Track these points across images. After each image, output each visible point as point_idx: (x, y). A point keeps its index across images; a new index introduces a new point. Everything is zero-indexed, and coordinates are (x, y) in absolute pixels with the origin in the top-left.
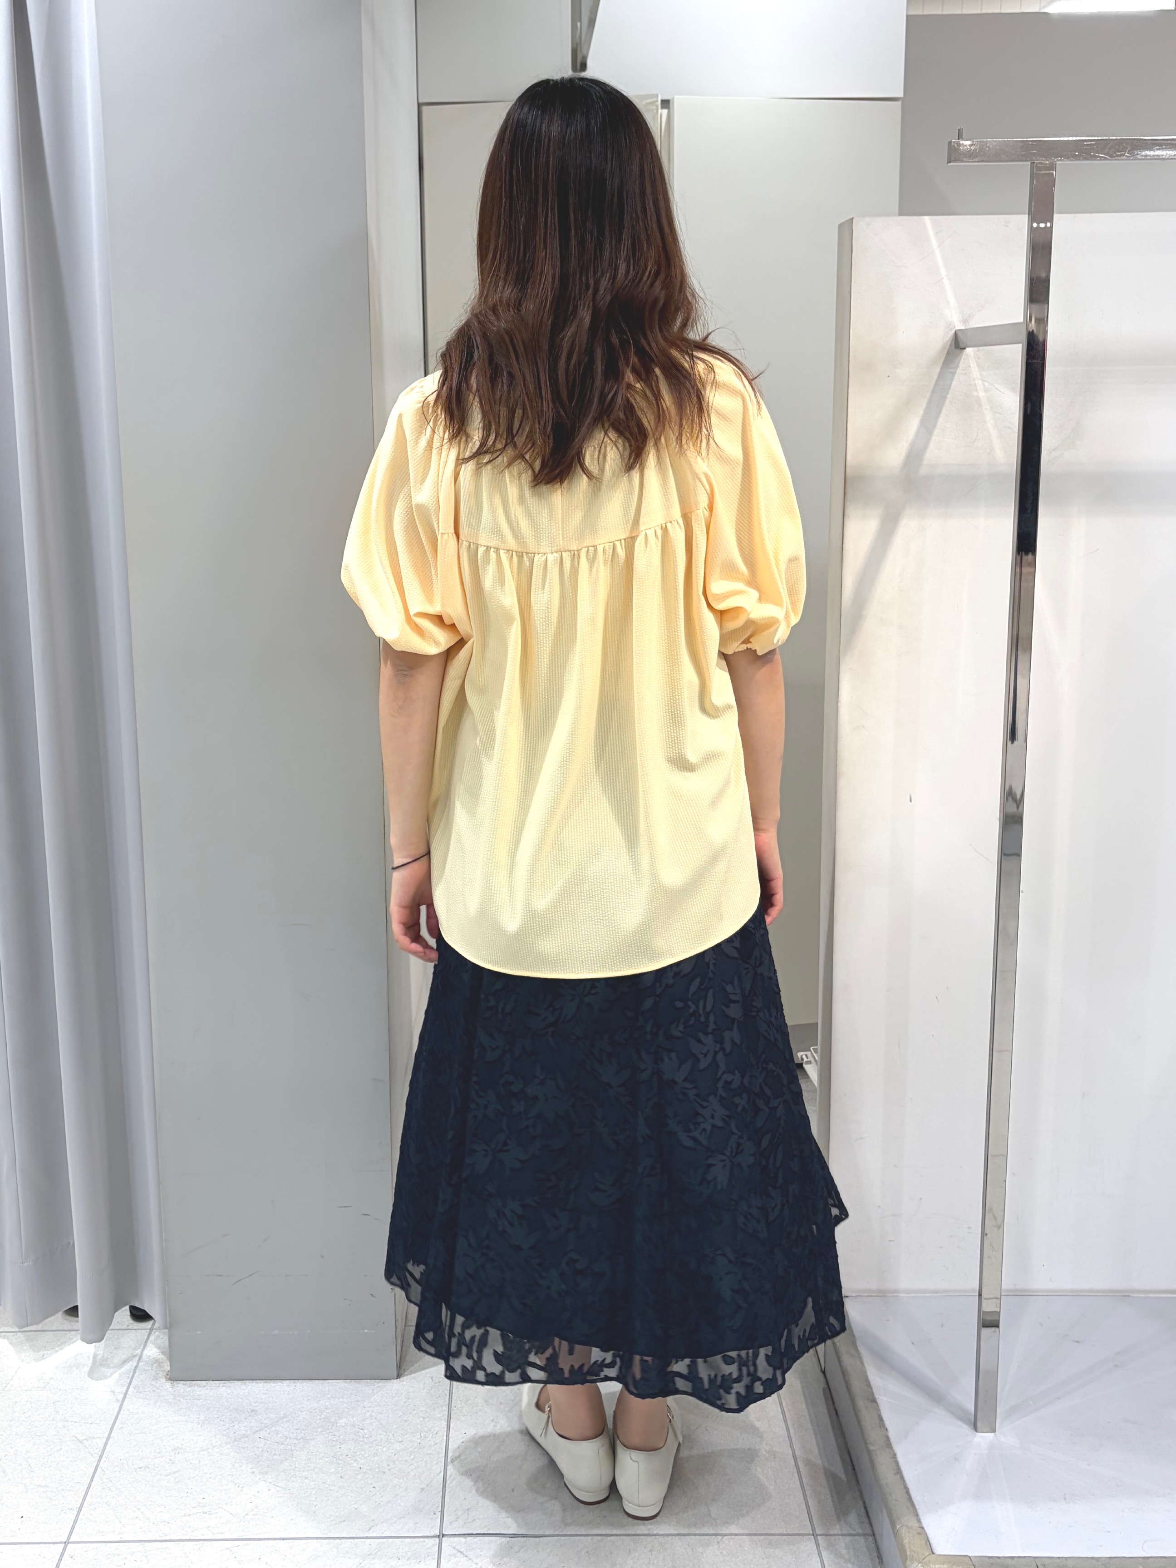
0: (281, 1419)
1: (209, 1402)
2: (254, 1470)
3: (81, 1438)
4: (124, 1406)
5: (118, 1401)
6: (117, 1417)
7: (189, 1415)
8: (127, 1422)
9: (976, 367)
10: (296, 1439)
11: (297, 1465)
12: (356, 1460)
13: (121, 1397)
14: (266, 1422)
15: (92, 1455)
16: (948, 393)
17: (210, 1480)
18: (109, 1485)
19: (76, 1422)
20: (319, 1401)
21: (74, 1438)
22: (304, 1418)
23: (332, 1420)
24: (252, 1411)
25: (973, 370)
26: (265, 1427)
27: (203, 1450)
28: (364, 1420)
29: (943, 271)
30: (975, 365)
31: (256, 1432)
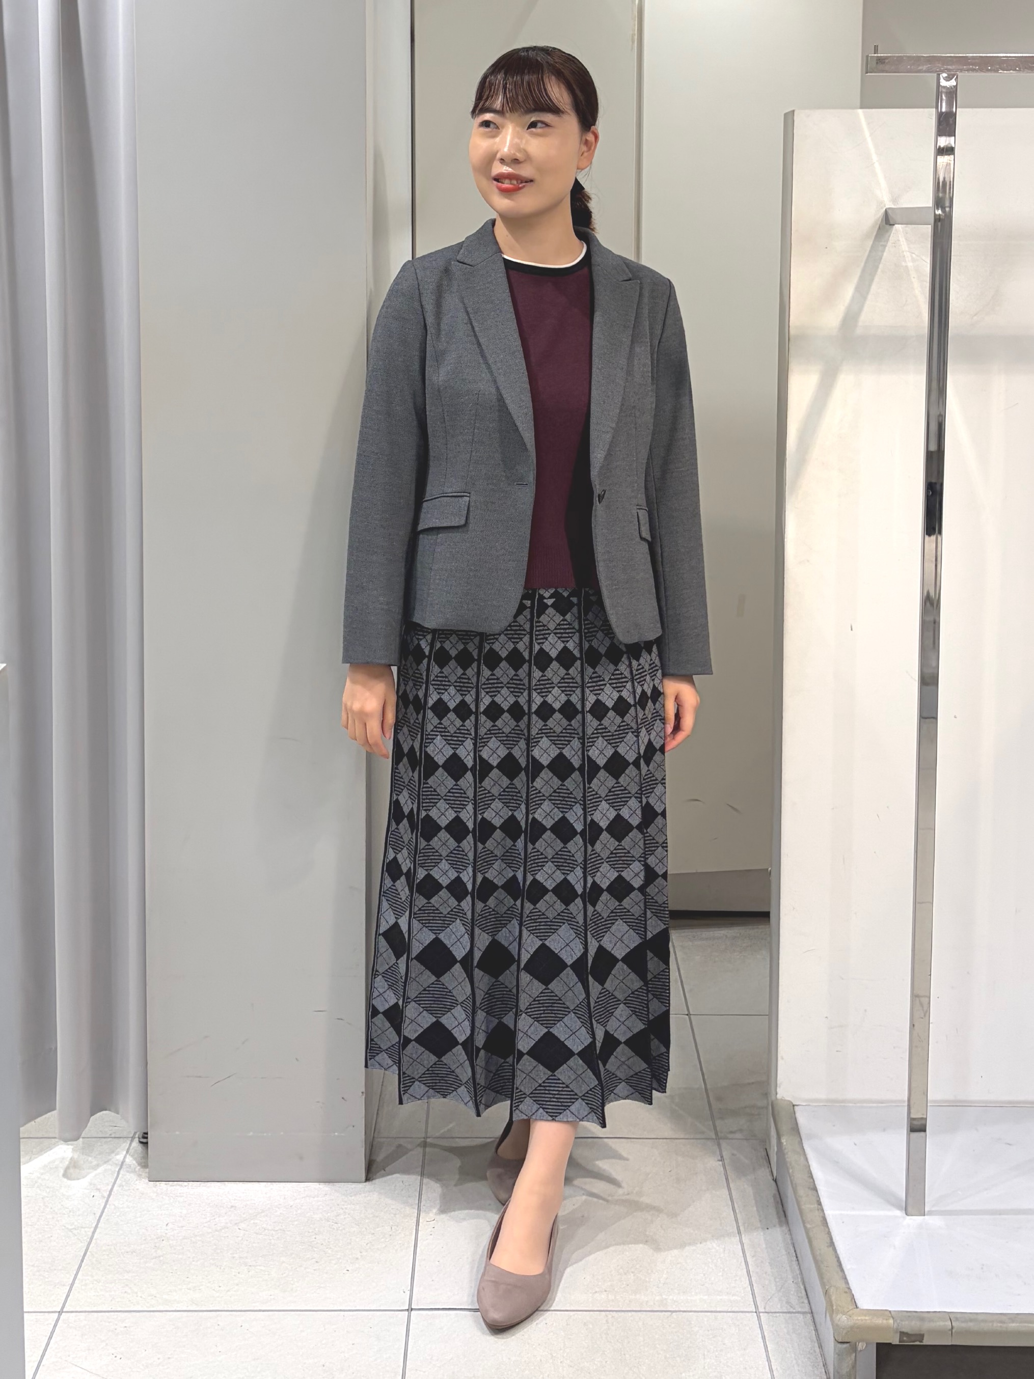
0: (259, 1214)
2: (235, 1255)
3: (70, 1228)
4: (111, 1203)
5: (104, 1197)
6: (104, 1212)
8: (113, 1215)
9: (907, 241)
10: (274, 1230)
11: (275, 1251)
12: (330, 1248)
13: (106, 1194)
14: (245, 1216)
15: (81, 1242)
16: (880, 264)
17: (193, 1263)
18: (98, 1266)
19: (64, 1214)
20: (296, 1199)
21: (64, 1228)
22: (281, 1214)
23: (307, 1216)
24: (232, 1207)
25: (902, 243)
26: (245, 1220)
28: (338, 1215)
29: (875, 157)
30: (904, 240)
31: (236, 1224)
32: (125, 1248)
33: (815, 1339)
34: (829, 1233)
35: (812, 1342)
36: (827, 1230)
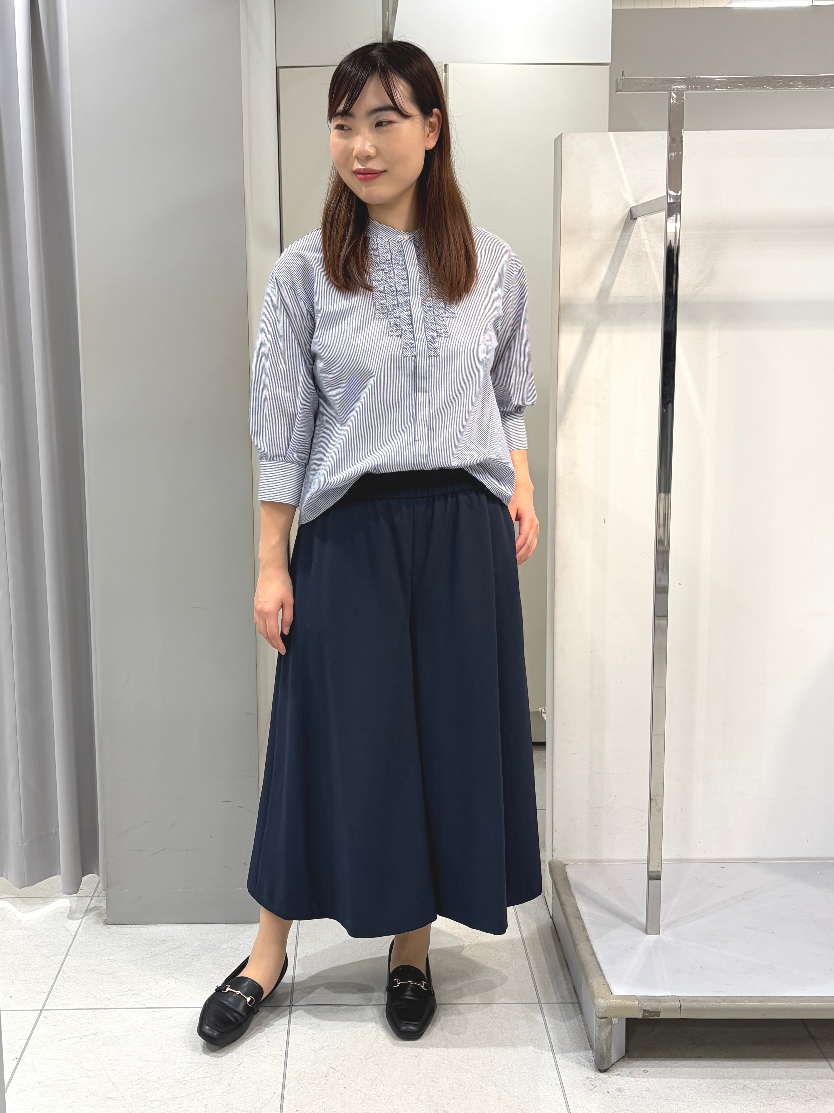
0: (182, 945)
1: (134, 936)
2: (165, 972)
3: (48, 955)
4: (76, 938)
6: (71, 945)
7: (120, 943)
8: (78, 946)
9: (644, 231)
10: (193, 955)
11: (195, 969)
13: (72, 933)
14: (172, 946)
15: (56, 964)
16: (626, 249)
17: (137, 977)
18: (68, 980)
20: (209, 935)
21: (42, 956)
22: (198, 944)
23: (217, 945)
24: (163, 941)
25: (642, 234)
26: (173, 949)
27: (132, 961)
28: (240, 944)
29: (622, 169)
31: (166, 952)
32: (87, 968)
33: (581, 1020)
34: (591, 947)
35: (579, 1021)
36: (590, 944)
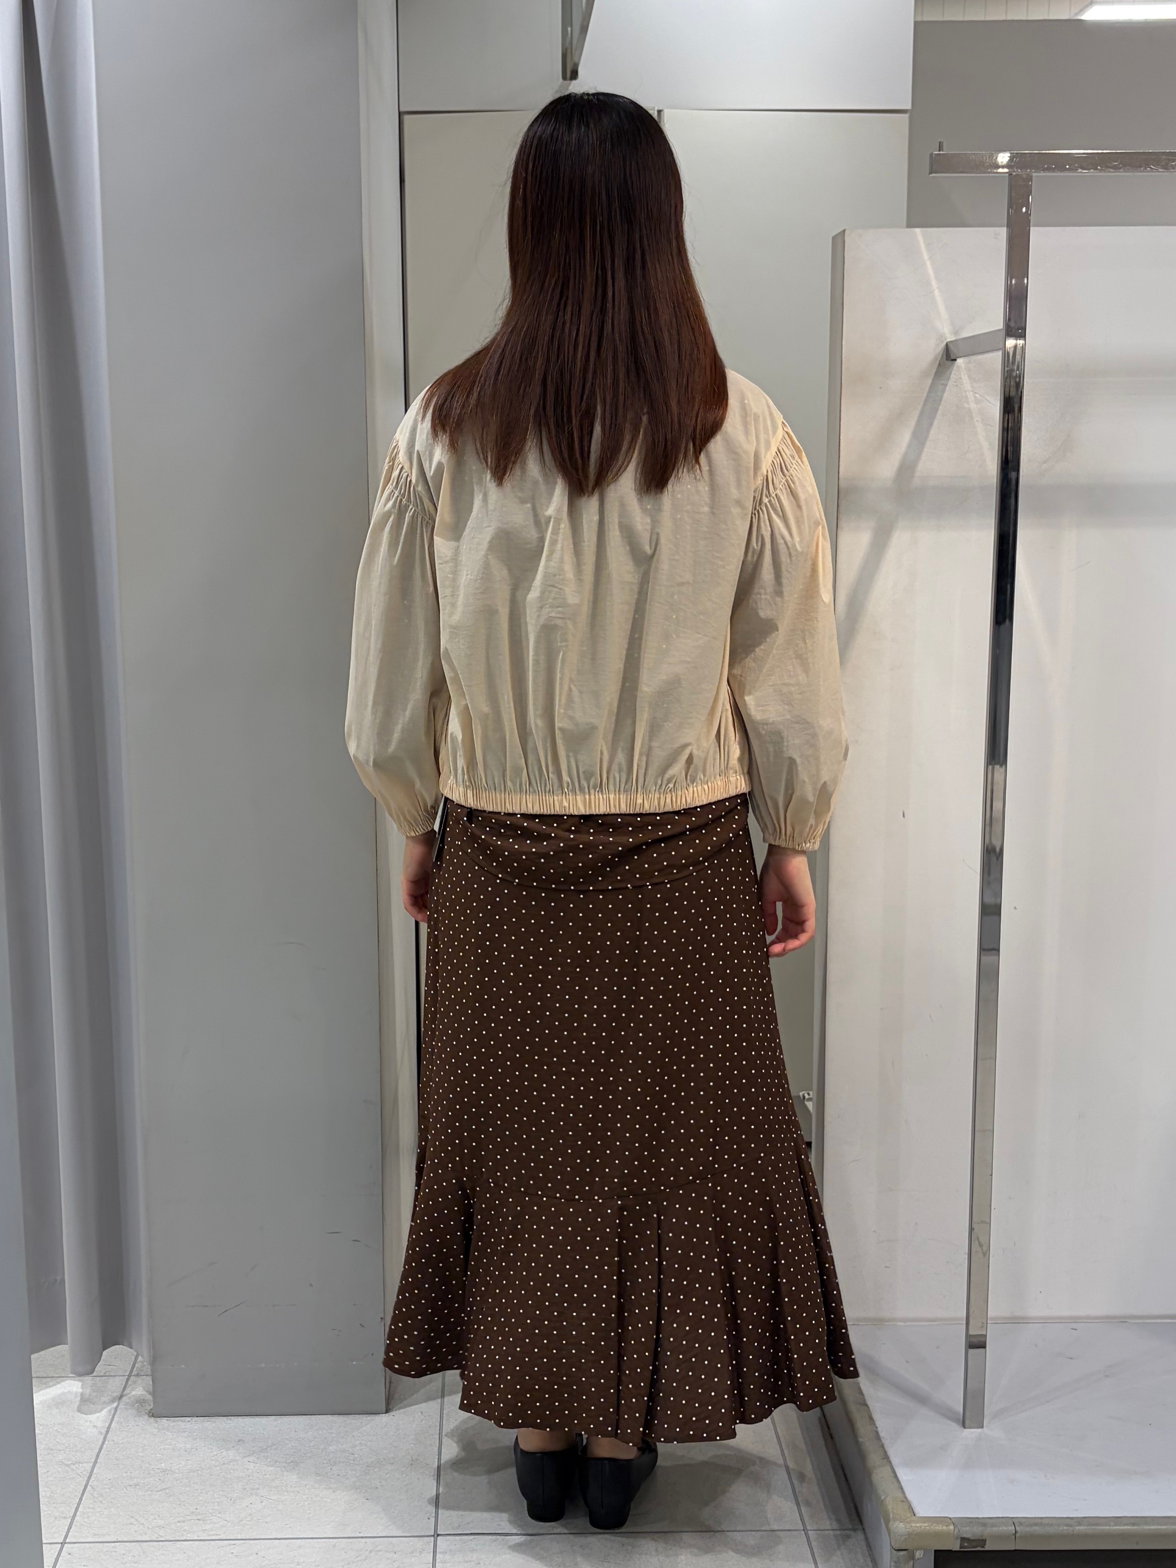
3: (68, 1463)
4: (108, 1438)
5: (103, 1434)
6: (102, 1447)
10: (286, 1462)
13: (105, 1428)
14: (254, 1449)
15: (81, 1476)
16: (940, 406)
18: (99, 1500)
19: (61, 1450)
21: (61, 1463)
22: (293, 1446)
25: (964, 381)
29: (934, 283)
30: (967, 377)
33: (867, 1554)
